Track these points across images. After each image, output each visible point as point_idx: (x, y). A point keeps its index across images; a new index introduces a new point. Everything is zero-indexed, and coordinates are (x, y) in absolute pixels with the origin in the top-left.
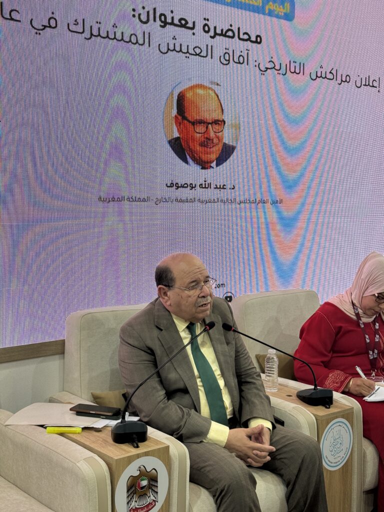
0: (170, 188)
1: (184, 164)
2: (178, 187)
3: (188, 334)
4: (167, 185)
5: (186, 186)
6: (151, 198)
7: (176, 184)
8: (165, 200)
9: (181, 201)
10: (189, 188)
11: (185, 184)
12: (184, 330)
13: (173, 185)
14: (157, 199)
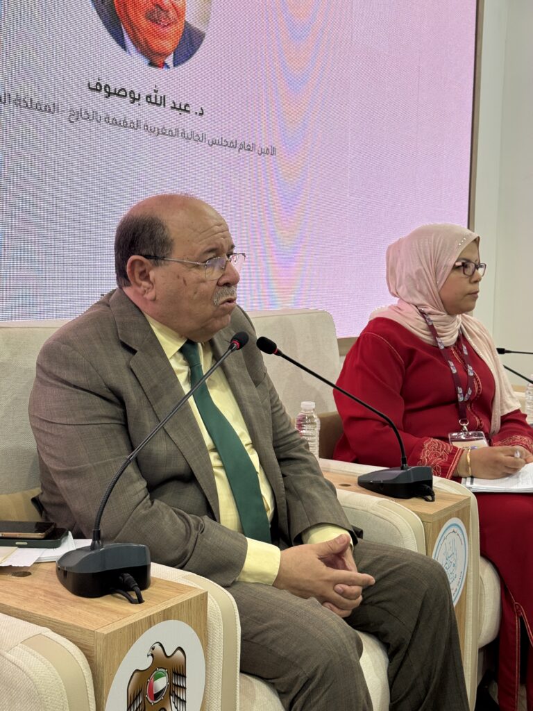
0: (96, 93)
1: (119, 48)
2: (109, 94)
3: (182, 364)
4: (89, 85)
5: (122, 93)
6: (61, 108)
7: (105, 87)
8: (86, 116)
9: (115, 123)
10: (128, 99)
11: (123, 89)
12: (174, 355)
13: (101, 88)
14: (72, 110)
